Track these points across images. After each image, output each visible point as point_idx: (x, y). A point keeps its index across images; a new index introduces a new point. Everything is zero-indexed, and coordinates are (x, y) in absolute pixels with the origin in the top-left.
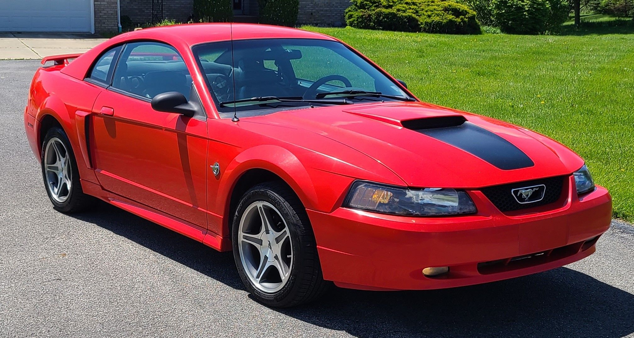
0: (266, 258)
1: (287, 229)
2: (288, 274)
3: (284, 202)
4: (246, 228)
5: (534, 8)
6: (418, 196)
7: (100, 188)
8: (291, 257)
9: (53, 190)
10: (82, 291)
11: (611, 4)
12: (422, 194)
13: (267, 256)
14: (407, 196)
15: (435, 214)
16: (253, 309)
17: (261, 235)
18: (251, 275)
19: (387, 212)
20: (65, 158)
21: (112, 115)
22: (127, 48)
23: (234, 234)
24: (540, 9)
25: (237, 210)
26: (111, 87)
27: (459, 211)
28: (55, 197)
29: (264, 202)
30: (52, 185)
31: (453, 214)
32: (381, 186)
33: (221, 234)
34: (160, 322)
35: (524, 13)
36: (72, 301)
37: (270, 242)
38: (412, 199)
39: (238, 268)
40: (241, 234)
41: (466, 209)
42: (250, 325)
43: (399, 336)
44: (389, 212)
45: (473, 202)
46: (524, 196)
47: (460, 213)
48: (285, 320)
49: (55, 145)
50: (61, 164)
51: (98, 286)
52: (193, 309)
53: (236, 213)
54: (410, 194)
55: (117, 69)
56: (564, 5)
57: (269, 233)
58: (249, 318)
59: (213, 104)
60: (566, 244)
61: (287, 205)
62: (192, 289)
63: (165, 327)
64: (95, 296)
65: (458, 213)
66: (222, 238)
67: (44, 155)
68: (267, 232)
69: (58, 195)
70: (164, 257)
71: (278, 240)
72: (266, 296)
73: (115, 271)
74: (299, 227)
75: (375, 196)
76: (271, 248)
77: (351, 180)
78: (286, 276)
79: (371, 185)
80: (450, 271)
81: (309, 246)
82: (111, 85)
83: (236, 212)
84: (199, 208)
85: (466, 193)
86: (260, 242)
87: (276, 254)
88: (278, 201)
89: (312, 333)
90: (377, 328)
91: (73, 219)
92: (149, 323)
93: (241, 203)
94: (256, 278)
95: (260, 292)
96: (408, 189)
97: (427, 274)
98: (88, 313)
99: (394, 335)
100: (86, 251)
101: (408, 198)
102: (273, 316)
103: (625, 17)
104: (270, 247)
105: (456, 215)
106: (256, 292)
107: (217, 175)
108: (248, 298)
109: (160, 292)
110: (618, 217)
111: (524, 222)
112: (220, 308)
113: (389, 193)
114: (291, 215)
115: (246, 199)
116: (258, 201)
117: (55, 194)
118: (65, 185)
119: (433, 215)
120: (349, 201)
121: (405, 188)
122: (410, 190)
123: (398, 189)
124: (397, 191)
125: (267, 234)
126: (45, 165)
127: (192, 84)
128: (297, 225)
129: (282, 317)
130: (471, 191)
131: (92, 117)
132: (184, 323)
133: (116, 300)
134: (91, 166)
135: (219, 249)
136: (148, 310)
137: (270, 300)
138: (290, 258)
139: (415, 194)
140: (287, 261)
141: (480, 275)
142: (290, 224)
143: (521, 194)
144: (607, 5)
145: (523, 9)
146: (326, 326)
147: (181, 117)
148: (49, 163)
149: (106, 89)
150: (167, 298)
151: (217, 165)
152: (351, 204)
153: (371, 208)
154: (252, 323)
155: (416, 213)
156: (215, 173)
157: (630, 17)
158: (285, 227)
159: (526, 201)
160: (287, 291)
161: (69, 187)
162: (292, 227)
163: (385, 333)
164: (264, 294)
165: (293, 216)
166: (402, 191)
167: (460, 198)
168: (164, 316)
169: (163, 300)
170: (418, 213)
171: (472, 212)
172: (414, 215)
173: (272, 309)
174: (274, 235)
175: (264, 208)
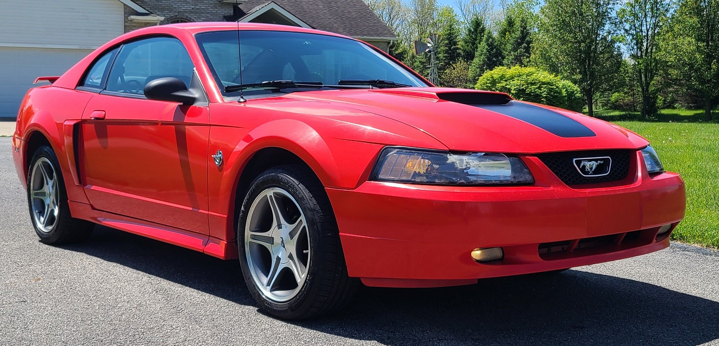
0: (278, 259)
1: (302, 218)
2: (304, 276)
3: (299, 184)
4: (254, 226)
5: (552, 95)
6: (462, 161)
7: (90, 208)
8: (308, 252)
9: (39, 219)
10: (49, 311)
11: (620, 99)
12: (466, 159)
13: (280, 256)
14: (448, 162)
15: (484, 182)
16: (262, 323)
17: (273, 232)
18: (260, 284)
19: (425, 182)
20: (53, 181)
21: (103, 119)
22: (124, 49)
23: (240, 235)
24: (557, 97)
25: (244, 204)
26: (104, 91)
27: (513, 180)
28: (40, 226)
29: (275, 188)
30: (38, 214)
31: (505, 182)
32: (416, 152)
33: (225, 239)
34: (141, 339)
35: (542, 99)
36: (33, 321)
37: (283, 240)
38: (455, 164)
39: (245, 277)
40: (248, 233)
41: (521, 177)
42: (256, 338)
43: (445, 344)
44: (427, 182)
45: (530, 171)
46: (587, 169)
47: (514, 182)
48: (301, 333)
49: (42, 166)
50: (49, 188)
51: (71, 307)
52: (186, 324)
53: (243, 208)
54: (452, 158)
55: (112, 72)
56: (578, 96)
57: (282, 228)
58: (256, 331)
59: (217, 90)
60: (640, 228)
61: (303, 188)
62: (189, 306)
63: (147, 343)
64: (64, 316)
65: (512, 182)
66: (226, 242)
67: (30, 180)
68: (280, 226)
69: (44, 225)
70: (159, 279)
71: (292, 235)
72: (278, 306)
73: (97, 293)
74: (318, 212)
75: (409, 164)
76: (284, 247)
77: (379, 147)
78: (302, 277)
79: (404, 151)
80: (505, 256)
81: (329, 236)
82: (105, 89)
83: (243, 206)
84: (200, 211)
85: (520, 160)
86: (271, 240)
87: (290, 253)
88: (292, 184)
89: (335, 343)
90: (416, 337)
91: (58, 249)
92: (127, 339)
93: (248, 194)
94: (267, 286)
95: (271, 303)
96: (449, 154)
97: (478, 258)
98: (50, 332)
99: (438, 343)
100: (66, 275)
101: (450, 163)
102: (287, 328)
103: (634, 111)
104: (282, 245)
105: (508, 184)
106: (266, 303)
107: (220, 165)
108: (257, 312)
109: (149, 310)
110: (675, 239)
111: (591, 195)
112: (221, 323)
113: (427, 161)
114: (308, 198)
115: (254, 188)
116: (268, 189)
117: (41, 224)
118: (52, 211)
119: (481, 183)
120: (378, 174)
121: (446, 152)
122: (452, 154)
123: (437, 154)
124: (436, 156)
125: (279, 229)
126: (32, 192)
127: (194, 70)
128: (314, 210)
129: (299, 329)
130: (526, 157)
131: (82, 126)
132: (172, 339)
133: (90, 318)
134: (80, 182)
135: (222, 257)
136: (129, 327)
137: (283, 311)
138: (307, 254)
139: (459, 158)
140: (303, 258)
141: (542, 260)
142: (306, 210)
143: (584, 166)
144: (617, 101)
145: (540, 96)
146: (352, 336)
147: (180, 108)
148: (36, 188)
149: (99, 93)
150: (156, 315)
151: (220, 153)
152: (380, 176)
153: (404, 178)
154: (260, 336)
155: (461, 181)
156: (217, 163)
157: (638, 111)
158: (300, 215)
159: (591, 174)
160: (304, 296)
161: (56, 213)
162: (309, 214)
163: (427, 342)
164: (277, 304)
165: (310, 200)
166: (442, 155)
167: (513, 165)
168: (148, 332)
169: (151, 317)
170: (463, 181)
171: (528, 182)
172: (458, 184)
173: (286, 322)
174: (287, 227)
175: (275, 197)
